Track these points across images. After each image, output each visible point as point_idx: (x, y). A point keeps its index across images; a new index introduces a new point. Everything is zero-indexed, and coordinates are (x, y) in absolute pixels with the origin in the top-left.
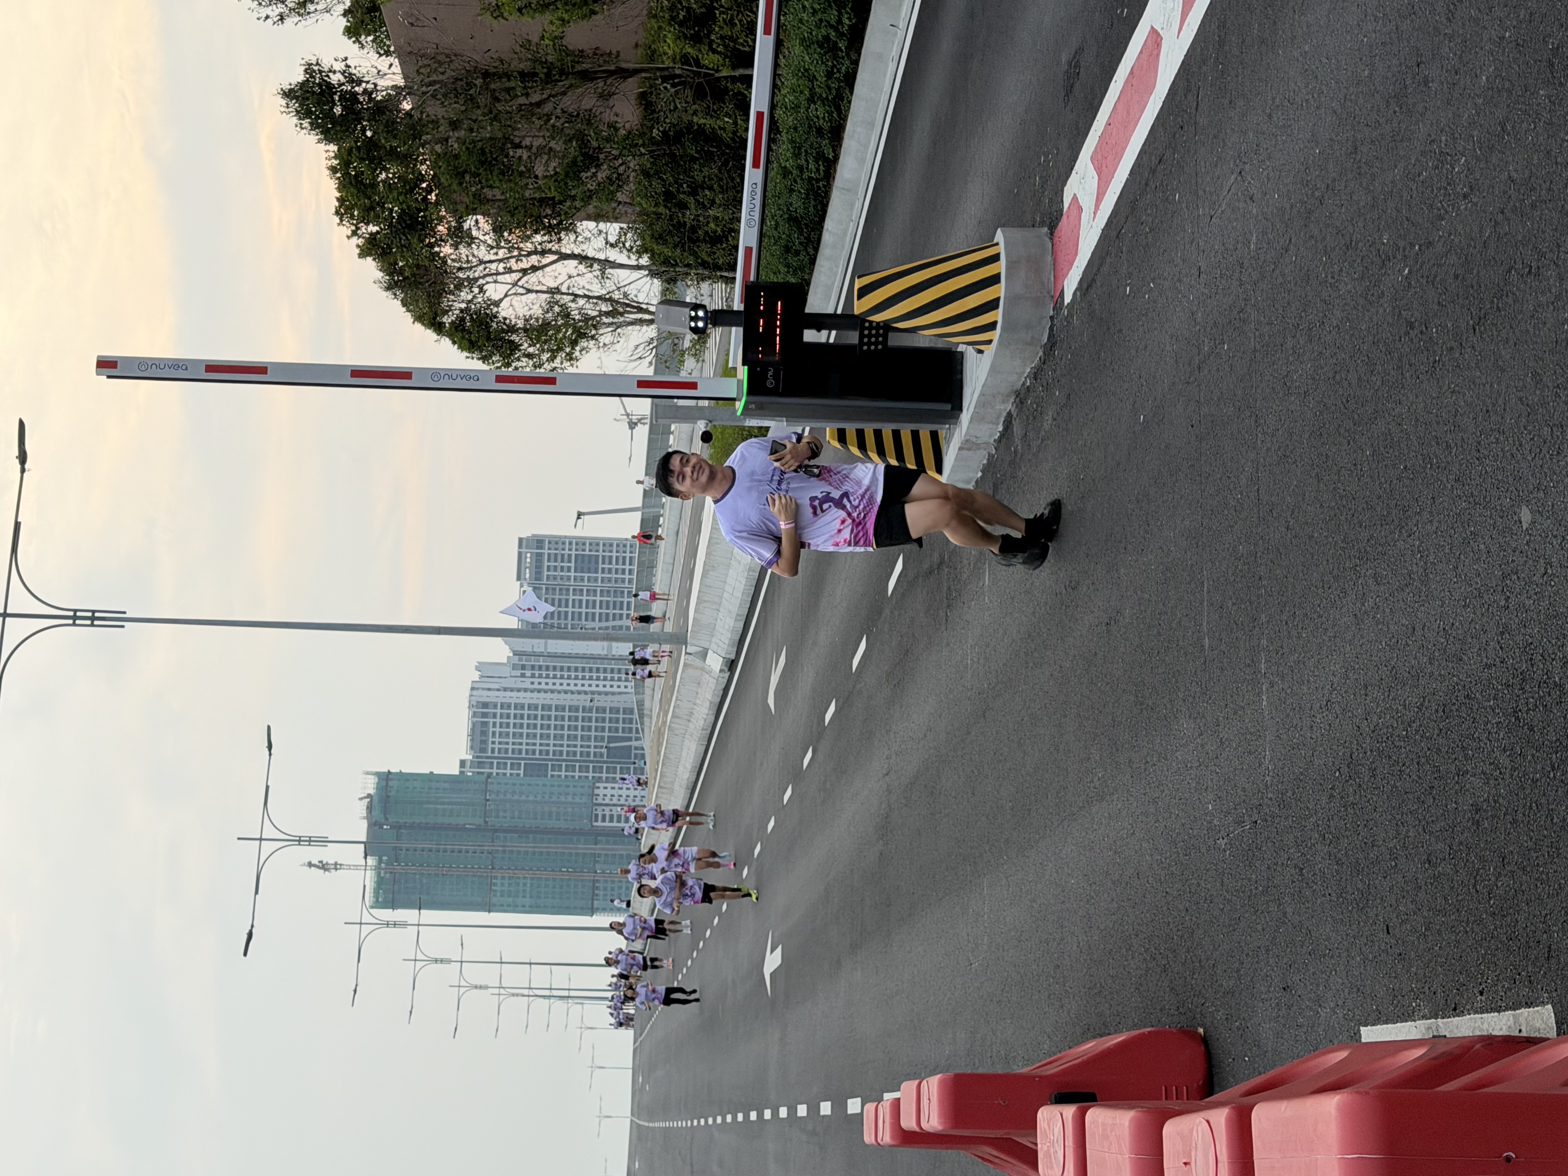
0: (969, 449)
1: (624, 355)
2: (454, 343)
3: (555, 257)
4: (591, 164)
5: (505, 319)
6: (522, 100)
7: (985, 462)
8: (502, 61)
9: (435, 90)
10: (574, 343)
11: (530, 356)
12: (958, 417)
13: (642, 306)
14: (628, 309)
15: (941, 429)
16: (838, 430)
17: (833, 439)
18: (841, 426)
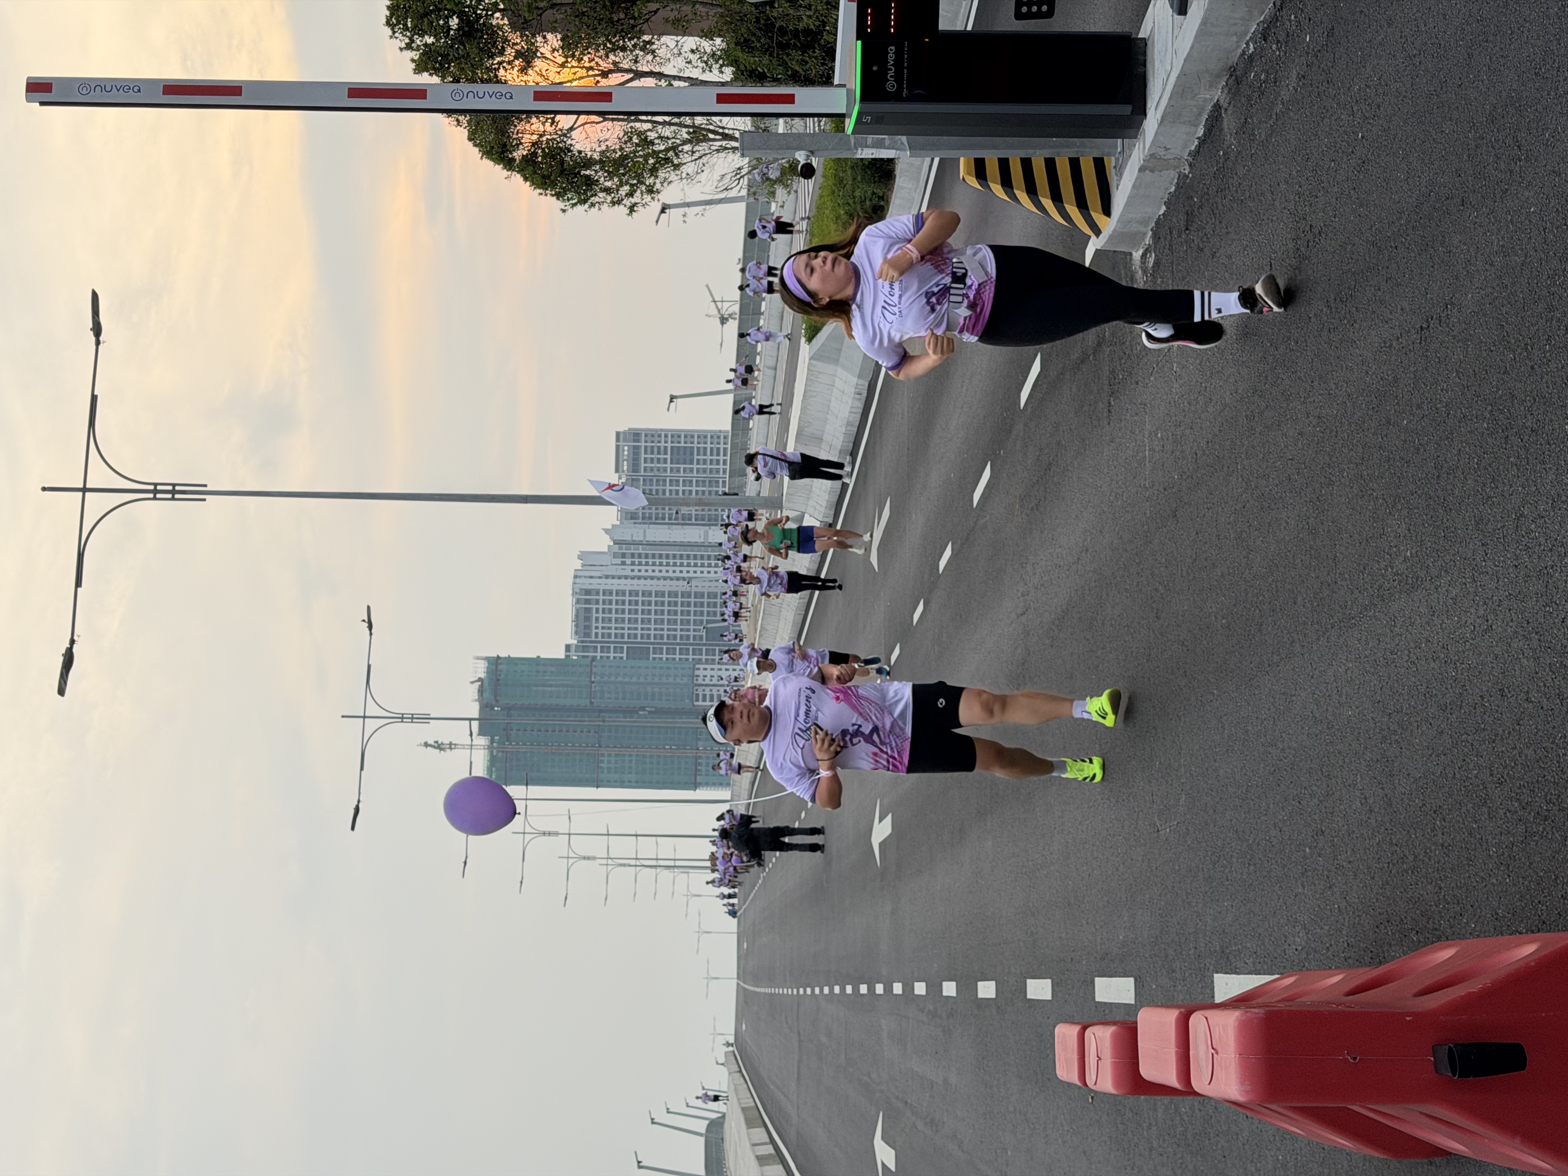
0: (1152, 171)
2: (526, 179)
3: (631, 76)
5: (580, 152)
7: (1173, 189)
10: (654, 171)
11: (608, 190)
12: (1138, 126)
13: (726, 131)
14: (711, 136)
15: (1109, 155)
16: (976, 160)
17: (969, 174)
18: (979, 154)
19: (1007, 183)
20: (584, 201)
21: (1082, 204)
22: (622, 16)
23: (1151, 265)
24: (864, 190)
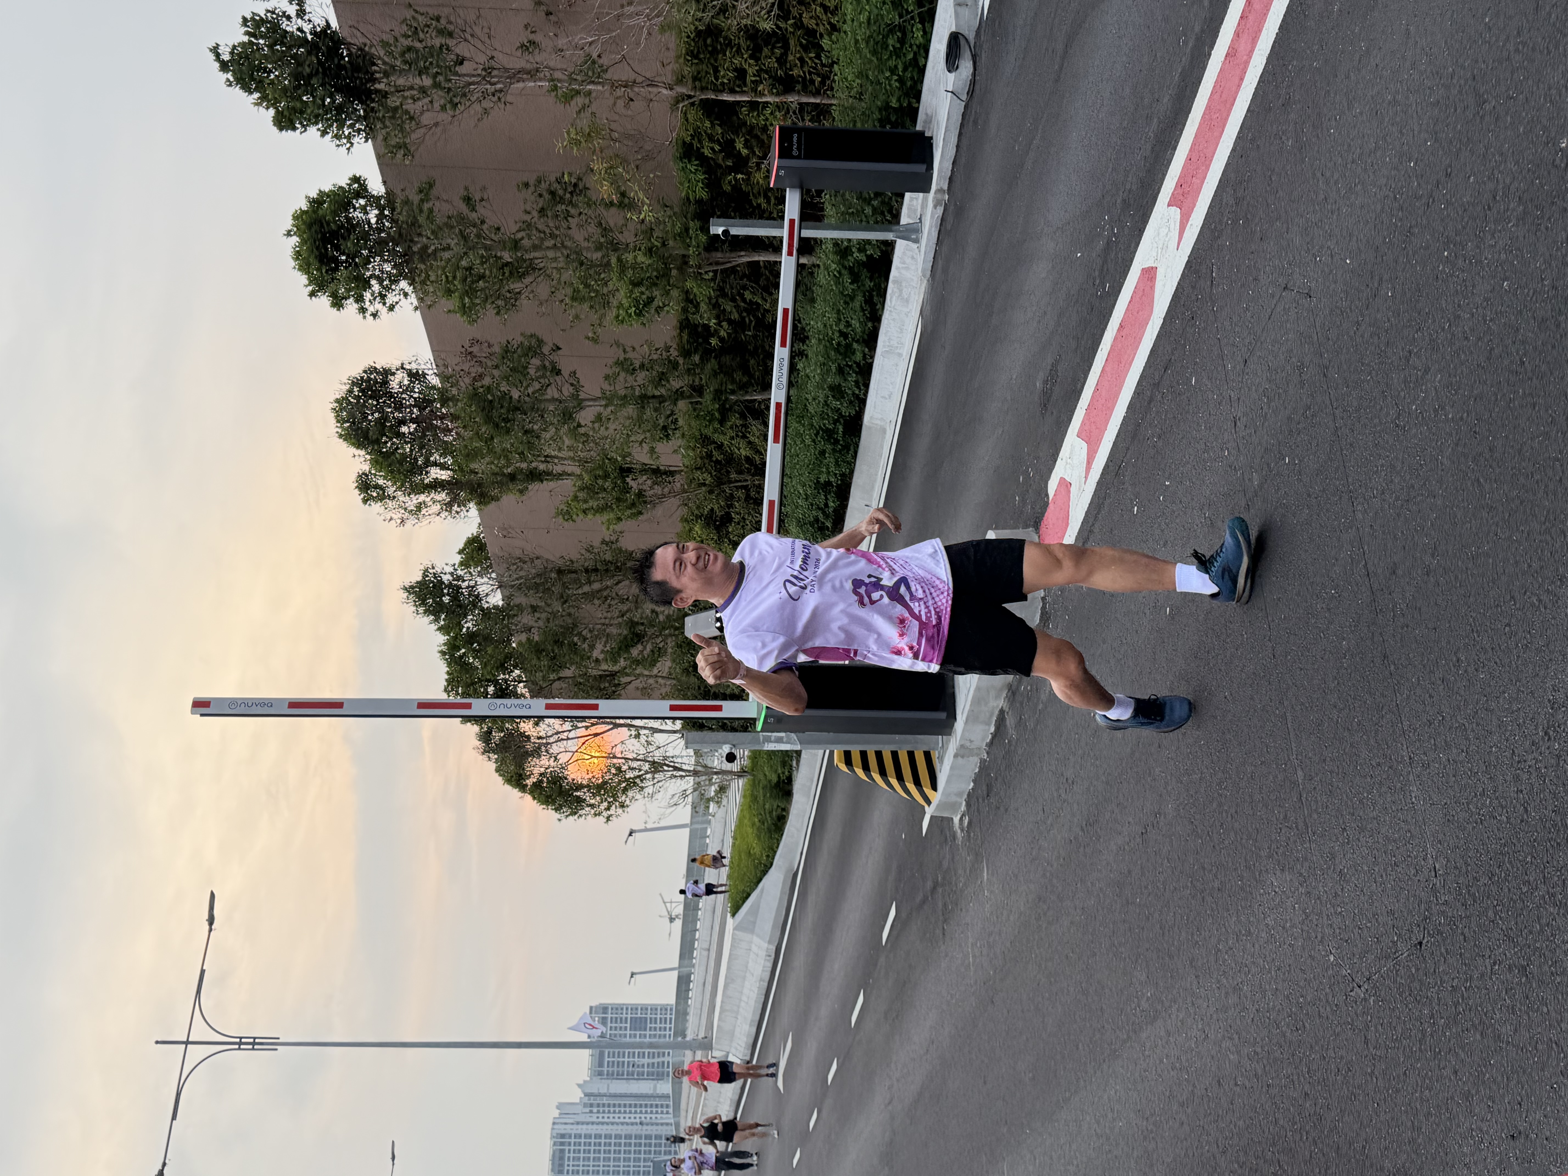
0: (963, 757)
1: (664, 803)
2: (534, 798)
3: (611, 726)
4: (639, 641)
5: (573, 780)
6: (586, 589)
7: (977, 770)
8: (571, 560)
9: (520, 584)
10: (625, 790)
11: (592, 806)
12: (952, 726)
13: (676, 765)
14: (666, 768)
15: (934, 749)
16: (845, 752)
17: (840, 761)
18: (847, 748)
19: (866, 768)
20: (576, 813)
21: (917, 783)
22: (607, 685)
23: (966, 824)
24: (771, 804)
